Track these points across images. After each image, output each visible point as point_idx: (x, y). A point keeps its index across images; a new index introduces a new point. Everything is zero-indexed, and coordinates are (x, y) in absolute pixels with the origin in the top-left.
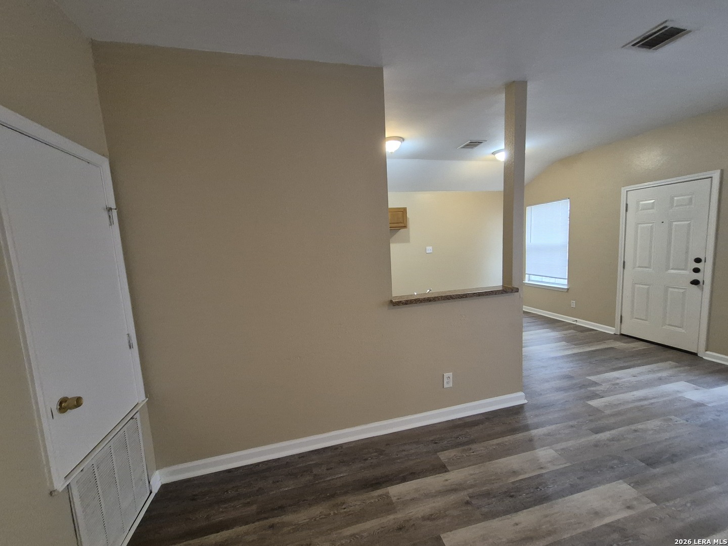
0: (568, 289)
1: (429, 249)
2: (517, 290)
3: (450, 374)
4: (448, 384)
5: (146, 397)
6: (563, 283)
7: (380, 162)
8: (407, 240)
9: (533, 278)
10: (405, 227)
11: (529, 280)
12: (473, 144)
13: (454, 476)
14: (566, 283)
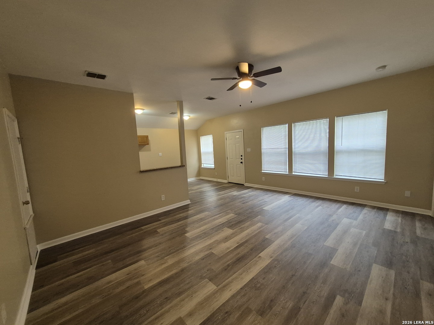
0: (214, 168)
1: (160, 154)
2: (184, 166)
3: (164, 196)
4: (163, 199)
5: (34, 213)
6: (213, 166)
7: (133, 117)
8: (149, 150)
9: (205, 165)
10: (148, 144)
11: (203, 166)
12: (172, 113)
13: (163, 221)
14: (214, 166)
